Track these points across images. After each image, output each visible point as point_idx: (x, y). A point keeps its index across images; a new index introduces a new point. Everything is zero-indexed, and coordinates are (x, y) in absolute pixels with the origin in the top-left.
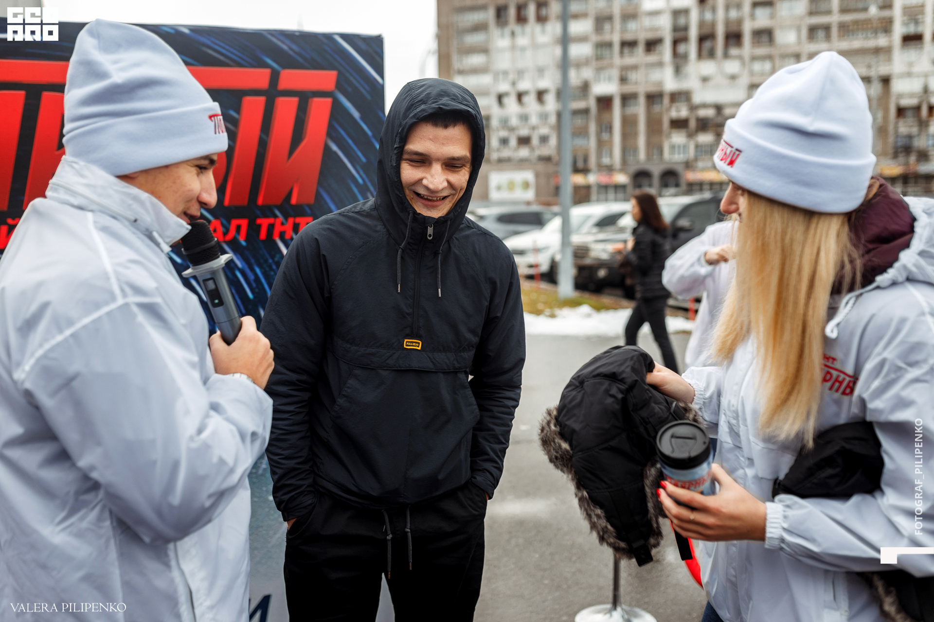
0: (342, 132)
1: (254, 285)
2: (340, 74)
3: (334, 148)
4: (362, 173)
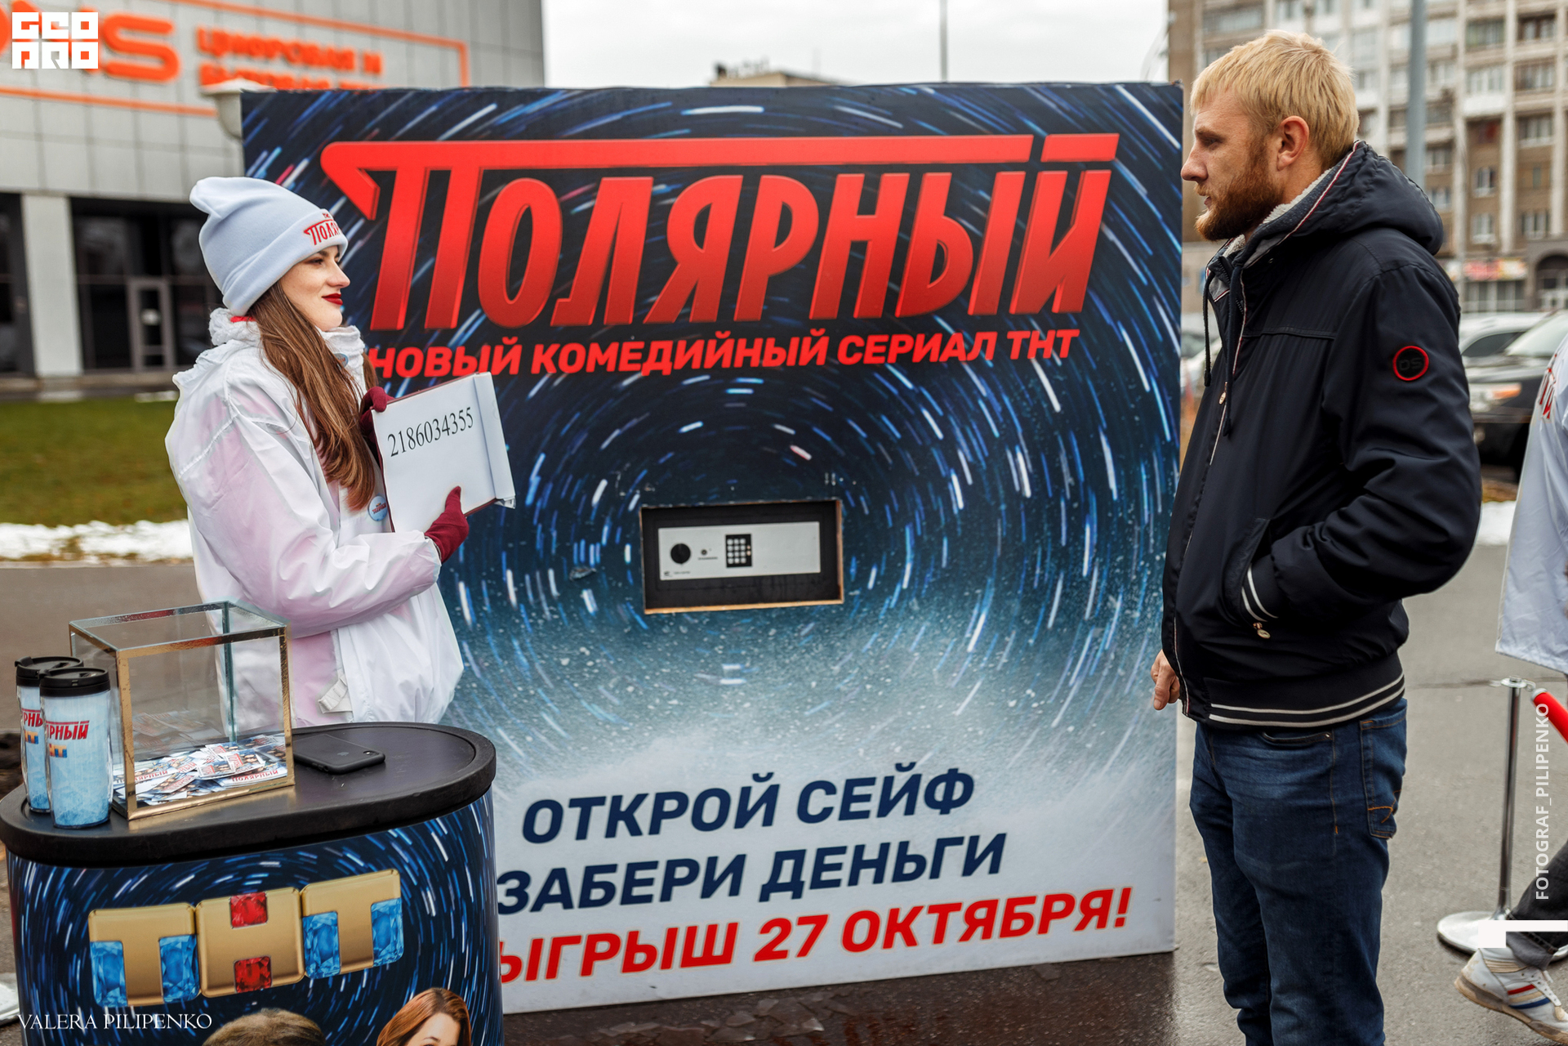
0: (1123, 216)
1: (1001, 420)
2: (1122, 136)
3: (1111, 236)
4: (1146, 269)
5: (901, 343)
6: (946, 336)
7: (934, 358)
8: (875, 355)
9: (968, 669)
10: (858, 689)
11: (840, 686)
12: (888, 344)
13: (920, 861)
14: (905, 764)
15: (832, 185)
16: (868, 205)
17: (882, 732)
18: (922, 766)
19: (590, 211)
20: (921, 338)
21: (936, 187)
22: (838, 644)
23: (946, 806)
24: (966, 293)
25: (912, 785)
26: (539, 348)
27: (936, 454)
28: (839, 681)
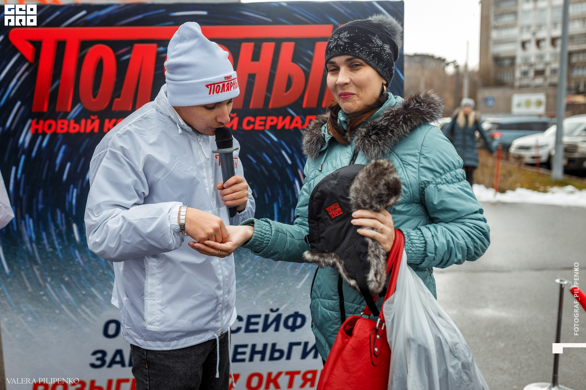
5: (271, 120)
6: (293, 118)
7: (287, 127)
8: (260, 125)
9: (303, 268)
10: (252, 276)
11: (245, 274)
12: (265, 121)
13: (281, 352)
14: (275, 309)
15: (239, 48)
16: (256, 57)
17: (264, 295)
18: (283, 310)
19: (128, 60)
20: (281, 118)
21: (288, 49)
22: (244, 255)
23: (293, 328)
24: (302, 98)
25: (278, 319)
26: (107, 121)
27: (288, 171)
28: (245, 271)
